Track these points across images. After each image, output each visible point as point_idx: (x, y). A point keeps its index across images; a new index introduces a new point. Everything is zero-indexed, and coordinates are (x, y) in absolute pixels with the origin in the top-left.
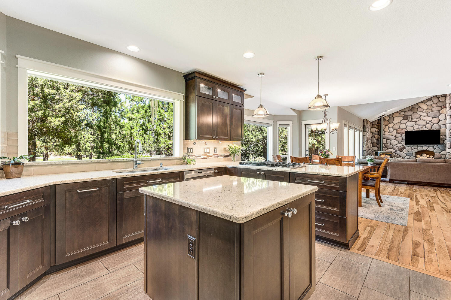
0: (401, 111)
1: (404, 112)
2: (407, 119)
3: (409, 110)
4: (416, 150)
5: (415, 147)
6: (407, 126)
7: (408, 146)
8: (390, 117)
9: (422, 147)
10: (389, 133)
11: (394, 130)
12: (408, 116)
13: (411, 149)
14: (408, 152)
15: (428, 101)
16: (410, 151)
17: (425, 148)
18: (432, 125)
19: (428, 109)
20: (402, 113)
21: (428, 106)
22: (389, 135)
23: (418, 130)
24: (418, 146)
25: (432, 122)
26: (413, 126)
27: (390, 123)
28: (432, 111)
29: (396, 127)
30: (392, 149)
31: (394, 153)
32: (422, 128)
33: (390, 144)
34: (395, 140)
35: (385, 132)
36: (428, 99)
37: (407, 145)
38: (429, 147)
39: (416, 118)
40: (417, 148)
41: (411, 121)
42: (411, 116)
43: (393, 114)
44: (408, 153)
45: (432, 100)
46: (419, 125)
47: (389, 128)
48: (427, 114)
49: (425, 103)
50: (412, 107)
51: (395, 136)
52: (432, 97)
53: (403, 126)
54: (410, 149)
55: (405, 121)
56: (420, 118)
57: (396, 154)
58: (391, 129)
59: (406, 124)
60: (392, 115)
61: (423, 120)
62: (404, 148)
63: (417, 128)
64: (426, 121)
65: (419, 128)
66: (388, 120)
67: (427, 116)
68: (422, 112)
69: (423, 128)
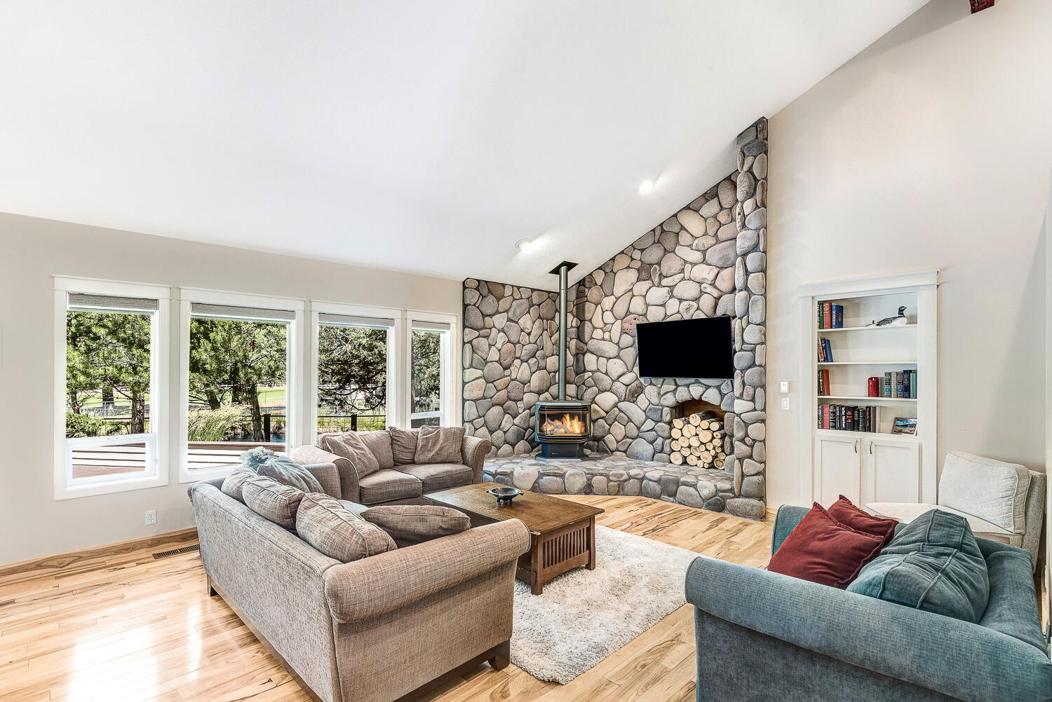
0: (635, 249)
1: (642, 250)
2: (649, 278)
3: (654, 243)
4: (670, 400)
5: (668, 385)
6: (647, 305)
7: (651, 384)
8: (608, 270)
9: (688, 386)
10: (604, 332)
11: (617, 319)
12: (652, 265)
13: (659, 393)
14: (651, 406)
15: (708, 200)
16: (655, 400)
17: (696, 391)
18: (717, 299)
19: (706, 234)
20: (637, 255)
21: (705, 219)
22: (603, 339)
23: (677, 318)
24: (676, 384)
25: (716, 288)
26: (663, 305)
27: (606, 296)
28: (718, 241)
29: (621, 309)
30: (610, 390)
31: (615, 406)
32: (688, 309)
33: (606, 374)
34: (618, 357)
35: (595, 328)
36: (706, 193)
37: (648, 379)
38: (708, 387)
39: (673, 271)
40: (674, 391)
41: (659, 285)
42: (659, 264)
43: (613, 259)
44: (650, 409)
45: (717, 195)
46: (681, 300)
47: (603, 312)
48: (704, 252)
49: (697, 211)
50: (663, 231)
51: (618, 344)
52: (717, 186)
53: (637, 305)
54: (656, 393)
55: (644, 285)
56: (682, 271)
57: (621, 411)
58: (609, 317)
59: (645, 297)
60: (611, 263)
61: (690, 279)
62: (640, 390)
63: (675, 311)
64: (700, 283)
65: (678, 312)
66: (601, 286)
67: (704, 261)
68: (690, 246)
69: (692, 311)
